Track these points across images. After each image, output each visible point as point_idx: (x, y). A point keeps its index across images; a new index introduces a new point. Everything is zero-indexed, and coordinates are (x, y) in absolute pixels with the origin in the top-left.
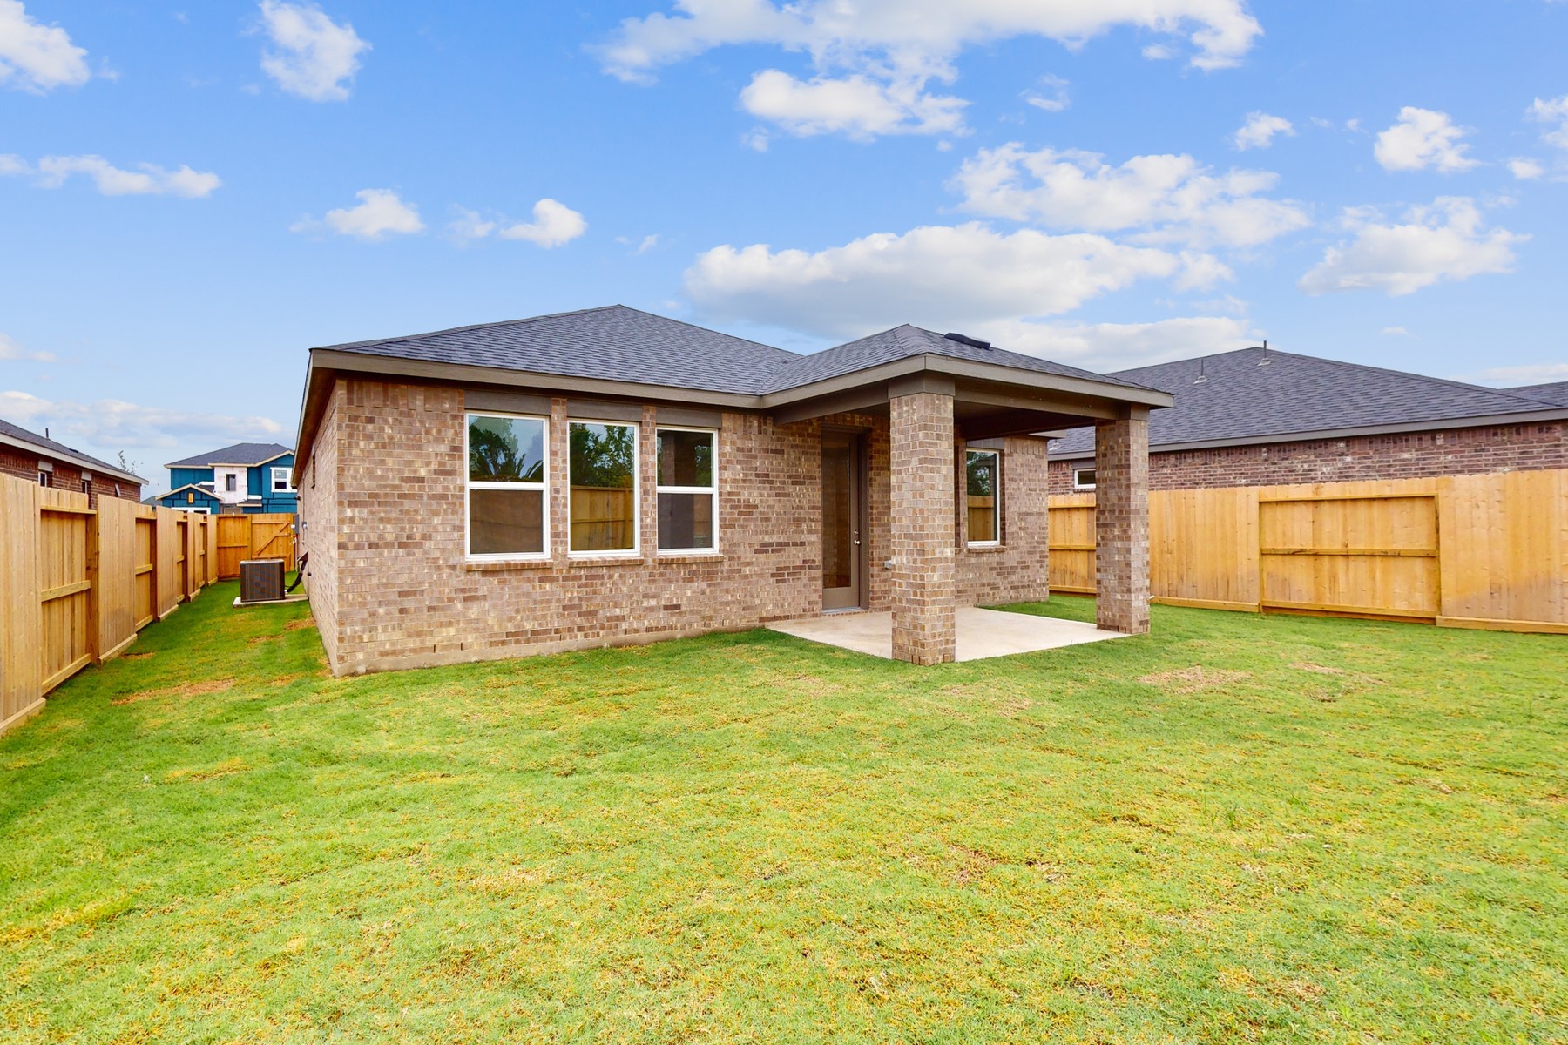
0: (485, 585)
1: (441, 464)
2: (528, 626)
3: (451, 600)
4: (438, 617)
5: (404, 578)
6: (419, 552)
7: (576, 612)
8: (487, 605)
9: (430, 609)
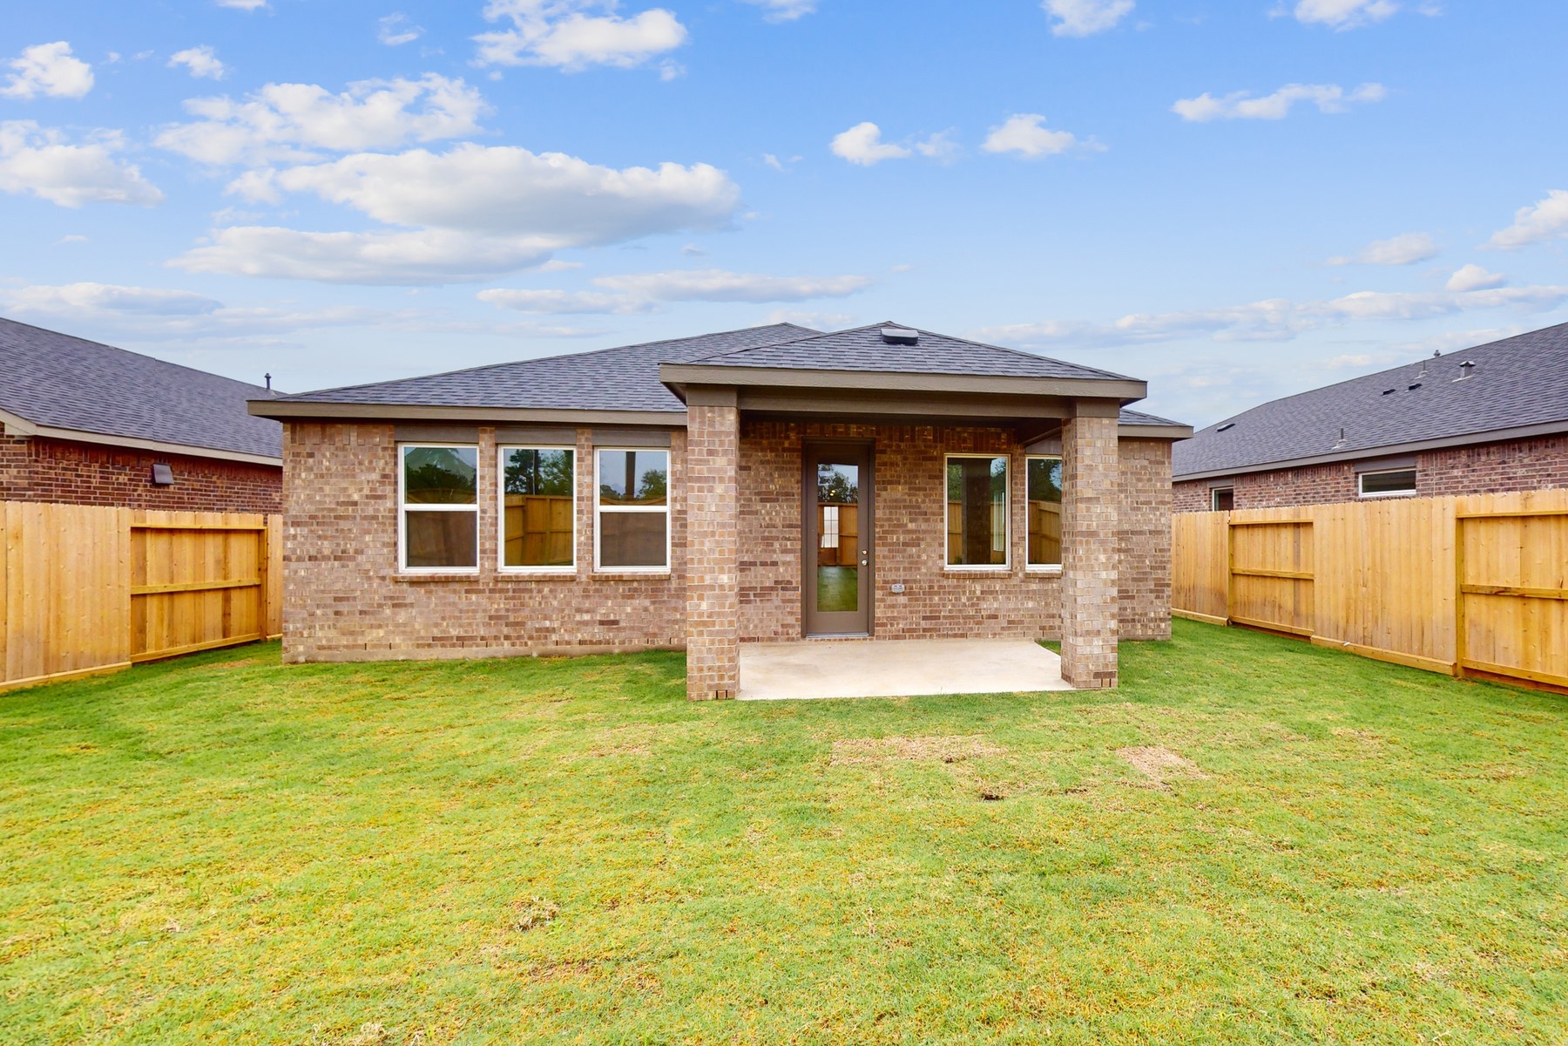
0: (412, 594)
1: (372, 490)
2: (454, 632)
3: (380, 606)
4: (368, 620)
5: (338, 586)
6: (351, 565)
7: (503, 622)
8: (414, 612)
9: (361, 612)
